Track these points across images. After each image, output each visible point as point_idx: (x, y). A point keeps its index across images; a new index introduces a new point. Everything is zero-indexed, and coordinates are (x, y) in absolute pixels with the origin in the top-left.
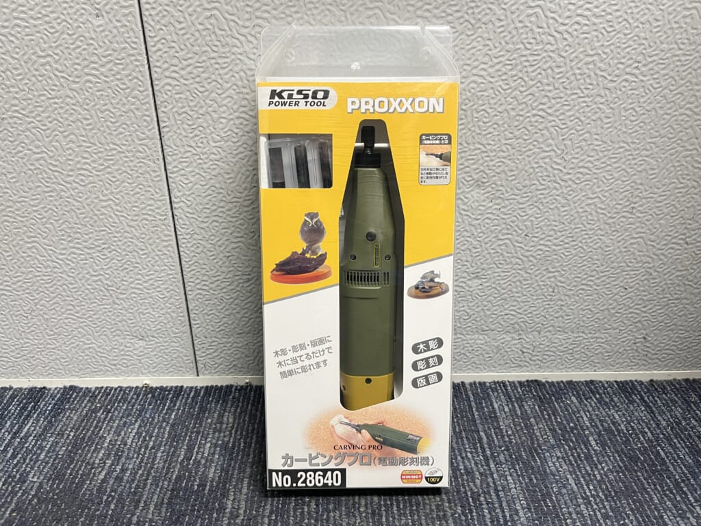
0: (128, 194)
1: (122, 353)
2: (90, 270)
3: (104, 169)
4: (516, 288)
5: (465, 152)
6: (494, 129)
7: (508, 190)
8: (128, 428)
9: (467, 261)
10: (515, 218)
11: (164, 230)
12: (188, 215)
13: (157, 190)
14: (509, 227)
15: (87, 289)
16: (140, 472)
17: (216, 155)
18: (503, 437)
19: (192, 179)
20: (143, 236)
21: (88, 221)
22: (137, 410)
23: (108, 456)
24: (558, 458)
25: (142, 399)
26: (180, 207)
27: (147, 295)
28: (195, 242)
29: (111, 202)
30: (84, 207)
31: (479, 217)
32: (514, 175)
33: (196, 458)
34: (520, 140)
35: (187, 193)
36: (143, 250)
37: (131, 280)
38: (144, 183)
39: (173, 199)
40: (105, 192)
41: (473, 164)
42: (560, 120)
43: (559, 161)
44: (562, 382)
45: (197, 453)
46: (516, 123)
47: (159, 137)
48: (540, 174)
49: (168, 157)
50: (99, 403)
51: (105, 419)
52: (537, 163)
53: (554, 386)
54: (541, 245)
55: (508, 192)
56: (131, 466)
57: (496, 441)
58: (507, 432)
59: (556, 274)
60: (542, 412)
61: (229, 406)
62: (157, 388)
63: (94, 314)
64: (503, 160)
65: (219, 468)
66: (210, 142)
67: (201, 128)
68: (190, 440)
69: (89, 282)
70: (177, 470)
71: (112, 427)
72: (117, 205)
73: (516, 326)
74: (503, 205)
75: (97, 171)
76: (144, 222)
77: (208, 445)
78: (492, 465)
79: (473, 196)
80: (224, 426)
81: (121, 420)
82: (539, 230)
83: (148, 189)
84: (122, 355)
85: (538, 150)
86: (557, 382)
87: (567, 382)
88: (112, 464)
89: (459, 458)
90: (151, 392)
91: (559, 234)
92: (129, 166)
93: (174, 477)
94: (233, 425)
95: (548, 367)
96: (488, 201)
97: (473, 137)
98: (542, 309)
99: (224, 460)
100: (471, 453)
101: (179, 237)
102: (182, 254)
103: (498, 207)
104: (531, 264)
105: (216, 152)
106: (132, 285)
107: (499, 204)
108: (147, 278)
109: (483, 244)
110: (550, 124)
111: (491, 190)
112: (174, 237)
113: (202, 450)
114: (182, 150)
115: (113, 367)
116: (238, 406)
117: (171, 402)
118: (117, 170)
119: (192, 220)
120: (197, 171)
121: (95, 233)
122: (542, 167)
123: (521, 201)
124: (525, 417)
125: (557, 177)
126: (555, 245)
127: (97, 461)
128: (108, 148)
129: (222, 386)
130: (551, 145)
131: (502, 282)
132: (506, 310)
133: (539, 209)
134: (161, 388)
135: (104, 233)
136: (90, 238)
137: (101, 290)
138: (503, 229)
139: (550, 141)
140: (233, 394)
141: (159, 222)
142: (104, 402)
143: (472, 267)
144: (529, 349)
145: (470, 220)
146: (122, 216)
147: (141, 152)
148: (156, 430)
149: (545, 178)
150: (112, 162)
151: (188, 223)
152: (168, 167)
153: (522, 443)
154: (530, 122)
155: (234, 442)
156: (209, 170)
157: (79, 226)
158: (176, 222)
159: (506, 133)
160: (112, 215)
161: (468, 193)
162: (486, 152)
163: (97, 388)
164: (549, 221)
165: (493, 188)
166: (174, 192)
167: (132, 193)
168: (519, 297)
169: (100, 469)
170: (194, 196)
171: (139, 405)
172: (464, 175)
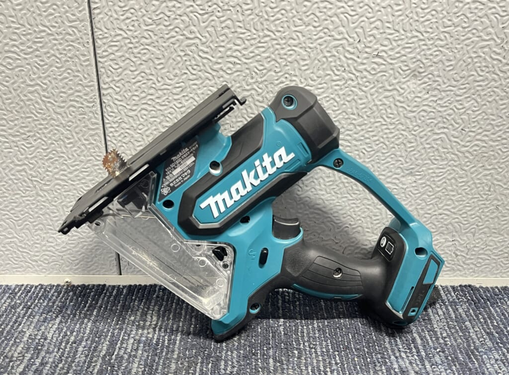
0: (56, 79)
1: (44, 248)
2: (15, 159)
3: (32, 52)
4: (452, 186)
5: (402, 39)
6: (432, 15)
7: (446, 81)
8: (48, 323)
9: (401, 156)
10: (451, 111)
11: (91, 118)
12: (116, 102)
13: (86, 76)
14: (445, 120)
15: (10, 179)
16: (61, 365)
17: (146, 38)
18: (437, 339)
19: (122, 64)
20: (70, 123)
21: (14, 107)
22: (58, 306)
23: (28, 349)
24: (497, 360)
25: (63, 297)
26: (108, 94)
27: (71, 187)
28: (123, 131)
29: (38, 87)
30: (10, 92)
31: (415, 109)
32: (451, 65)
33: (118, 354)
34: (459, 28)
35: (117, 79)
36: (69, 139)
37: (56, 170)
38: (73, 68)
39: (102, 85)
40: (33, 76)
41: (410, 53)
42: (501, 7)
43: (498, 51)
44: (497, 287)
45: (119, 349)
46: (456, 10)
47: (89, 20)
48: (478, 65)
49: (99, 41)
50: (19, 299)
51: (24, 315)
52: (475, 52)
53: (489, 291)
54: (477, 140)
55: (445, 83)
56: (51, 360)
57: (431, 343)
58: (441, 334)
59: (492, 171)
60: (477, 316)
61: (153, 304)
62: (79, 286)
63: (17, 207)
64: (440, 49)
65: (142, 363)
66: (142, 26)
67: (132, 11)
68: (113, 336)
69: (13, 172)
70: (99, 364)
71: (32, 322)
72: (44, 90)
73: (450, 226)
74: (440, 96)
75: (25, 54)
76: (71, 109)
77: (131, 341)
78: (428, 366)
79: (408, 86)
80: (148, 323)
81: (41, 315)
82: (476, 124)
83: (76, 74)
84: (44, 251)
85: (477, 39)
86: (492, 288)
87: (502, 288)
88: (32, 358)
89: (393, 357)
90: (72, 290)
91: (497, 129)
92: (58, 50)
93: (96, 371)
94: (157, 323)
95: (482, 271)
96: (424, 92)
97: (411, 24)
98: (477, 208)
99: (148, 356)
100: (406, 352)
101: (107, 126)
102: (108, 143)
103: (435, 99)
104: (466, 160)
105: (147, 36)
106: (57, 176)
107: (435, 96)
108: (73, 169)
109: (418, 138)
110: (490, 11)
111: (427, 80)
112: (101, 125)
113: (124, 345)
114: (113, 33)
115: (34, 263)
116: (162, 305)
117: (93, 300)
118: (45, 53)
119: (120, 108)
120: (127, 55)
121: (21, 120)
122: (480, 57)
123: (458, 93)
124: (459, 320)
125: (496, 67)
126: (491, 140)
127: (16, 355)
128: (37, 30)
129: (146, 286)
130: (490, 34)
131: (436, 179)
132: (439, 209)
133: (477, 102)
134: (84, 287)
135: (30, 120)
136: (16, 125)
137: (25, 181)
138: (439, 122)
139: (490, 29)
140: (156, 294)
141: (87, 110)
142: (24, 299)
143: (407, 162)
144: (462, 251)
145: (405, 112)
146: (49, 102)
147: (70, 35)
148: (78, 326)
149: (484, 69)
150: (41, 45)
151: (116, 111)
152: (98, 51)
153: (458, 346)
154: (470, 8)
155: (158, 339)
156: (139, 55)
157: (5, 113)
158: (104, 110)
159: (445, 20)
160: (40, 101)
161: (404, 83)
162: (424, 40)
163: (17, 286)
164: (487, 115)
165: (429, 79)
166: (104, 78)
167: (59, 77)
168: (454, 196)
169: (18, 363)
170: (123, 82)
171: (60, 302)
172: (400, 64)
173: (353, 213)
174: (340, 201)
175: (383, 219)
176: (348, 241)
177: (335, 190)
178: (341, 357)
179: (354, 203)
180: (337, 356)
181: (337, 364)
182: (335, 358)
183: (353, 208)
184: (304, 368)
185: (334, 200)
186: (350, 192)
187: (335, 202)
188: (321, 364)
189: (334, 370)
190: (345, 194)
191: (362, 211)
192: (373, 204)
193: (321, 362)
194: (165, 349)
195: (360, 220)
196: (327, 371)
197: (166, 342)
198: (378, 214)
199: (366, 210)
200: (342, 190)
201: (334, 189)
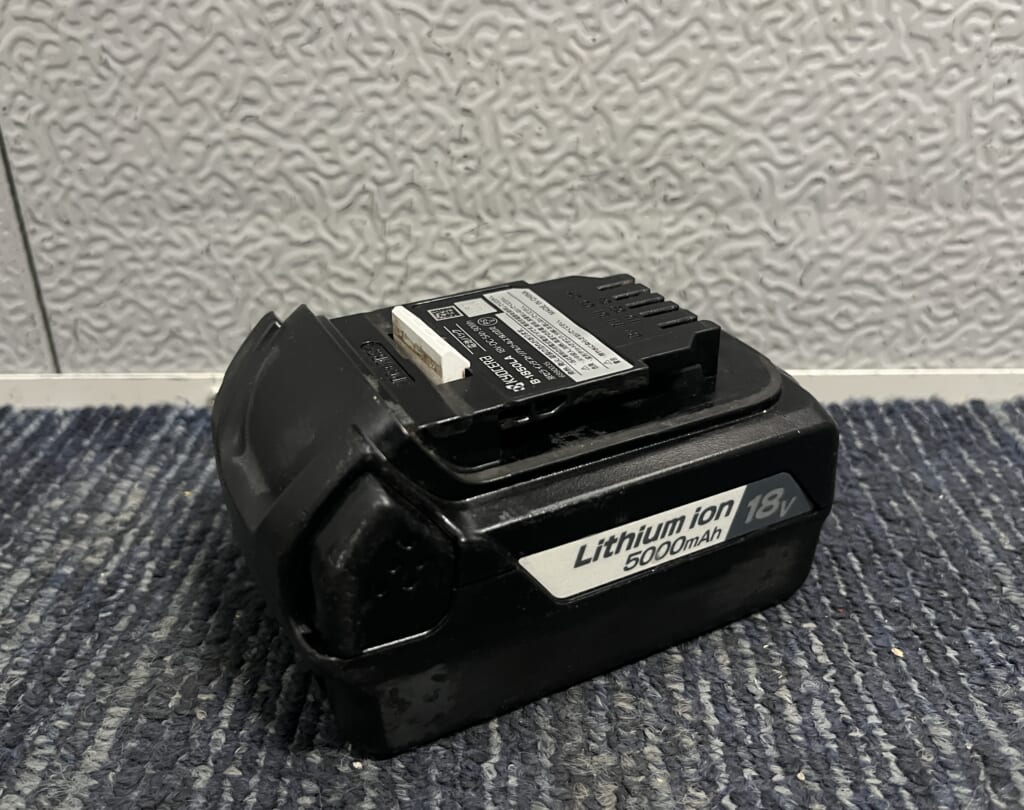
65: (25, 658)
77: (21, 577)
80: (103, 519)
94: (136, 518)
116: (171, 462)
173: (845, 122)
174: (798, 74)
175: (954, 142)
176: (822, 238)
177: (781, 26)
178: (830, 644)
179: (850, 81)
180: (815, 640)
181: (817, 669)
182: (806, 647)
183: (844, 99)
184: (680, 687)
185: (774, 69)
186: (839, 34)
187: (778, 76)
188: (752, 671)
189: (809, 695)
190: (815, 41)
191: (879, 111)
192: (921, 83)
193: (751, 662)
194: (132, 609)
195: (868, 149)
196: (782, 702)
197: (146, 581)
198: (938, 123)
199: (893, 107)
200: (806, 27)
201: (776, 20)
